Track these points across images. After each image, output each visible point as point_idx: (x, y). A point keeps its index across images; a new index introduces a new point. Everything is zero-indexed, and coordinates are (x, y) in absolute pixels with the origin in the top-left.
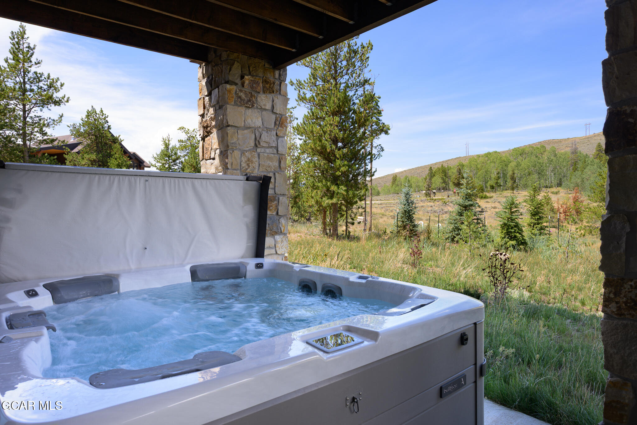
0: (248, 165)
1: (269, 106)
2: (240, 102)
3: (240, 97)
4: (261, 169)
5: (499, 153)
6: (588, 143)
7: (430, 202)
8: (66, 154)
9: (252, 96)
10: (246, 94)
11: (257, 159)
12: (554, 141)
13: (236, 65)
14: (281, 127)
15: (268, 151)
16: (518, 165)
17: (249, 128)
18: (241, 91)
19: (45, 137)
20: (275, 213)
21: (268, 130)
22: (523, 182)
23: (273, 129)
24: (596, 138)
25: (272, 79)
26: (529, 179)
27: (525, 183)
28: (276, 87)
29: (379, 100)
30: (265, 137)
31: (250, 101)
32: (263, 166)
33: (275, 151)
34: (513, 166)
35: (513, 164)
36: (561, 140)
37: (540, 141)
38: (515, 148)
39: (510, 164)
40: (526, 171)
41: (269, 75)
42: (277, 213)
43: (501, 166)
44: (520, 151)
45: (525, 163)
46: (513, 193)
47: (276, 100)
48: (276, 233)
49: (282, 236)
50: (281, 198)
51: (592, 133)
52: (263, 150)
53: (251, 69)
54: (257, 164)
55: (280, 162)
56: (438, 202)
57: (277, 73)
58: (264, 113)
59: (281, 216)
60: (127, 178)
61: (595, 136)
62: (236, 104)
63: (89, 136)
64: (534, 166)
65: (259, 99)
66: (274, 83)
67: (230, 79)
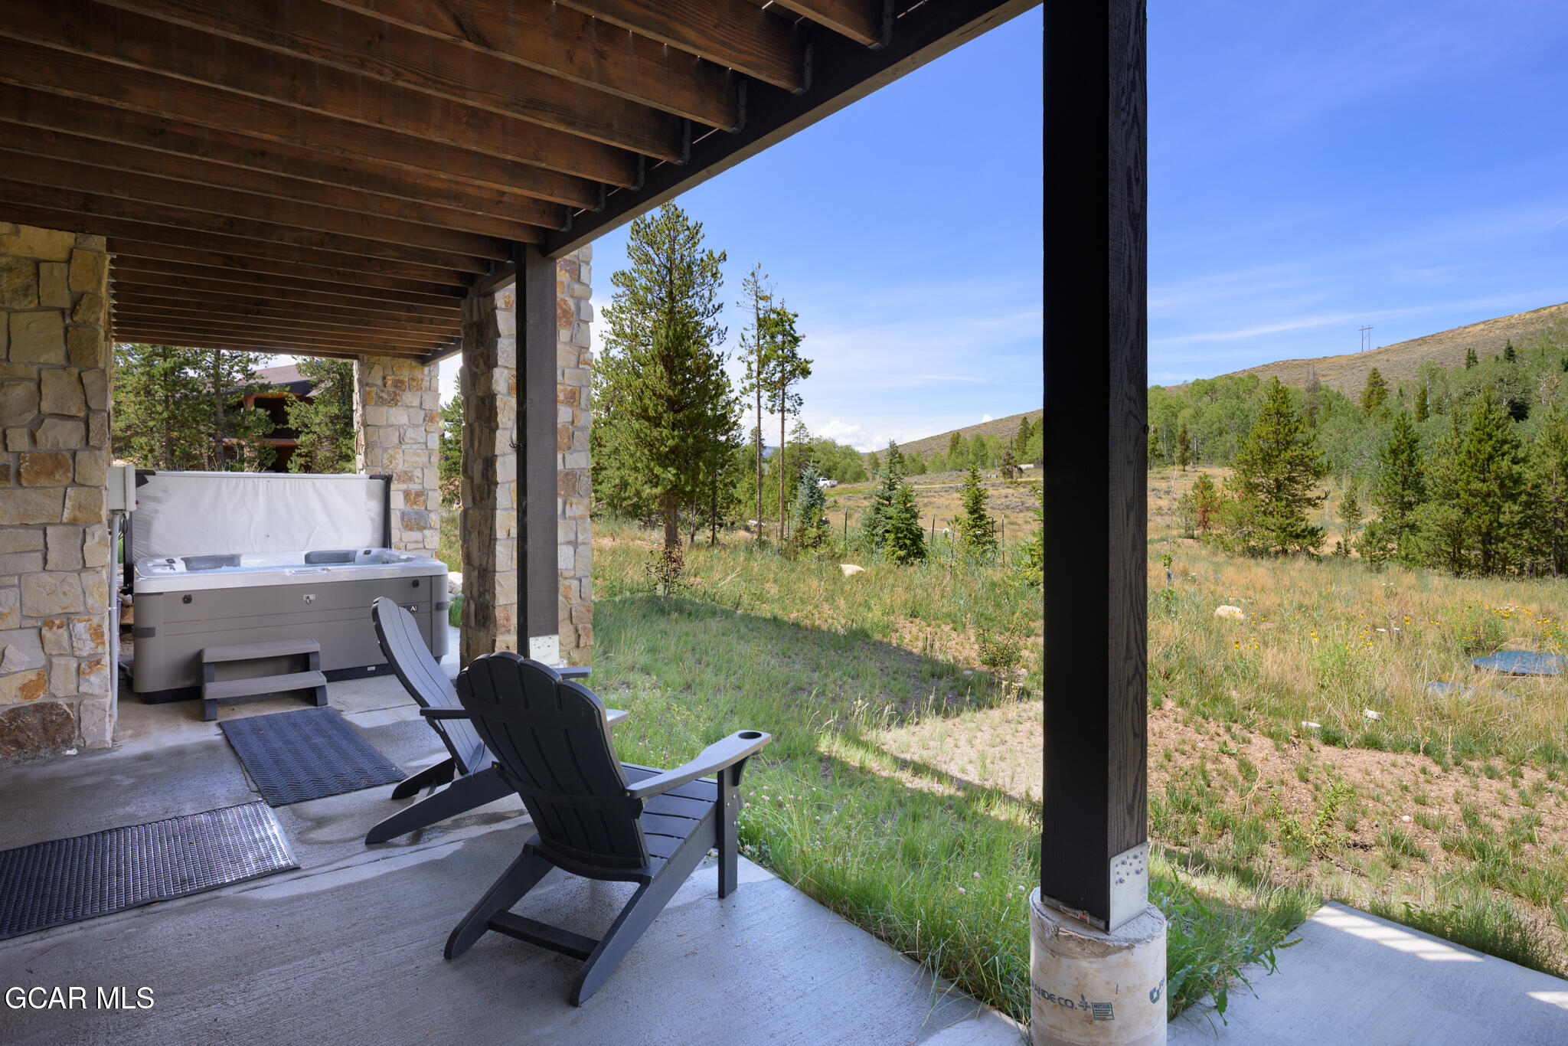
0: (391, 462)
1: (416, 403)
2: (382, 402)
3: (381, 397)
4: (406, 465)
5: (1164, 389)
6: (1361, 368)
7: (1008, 487)
8: (288, 406)
9: (396, 395)
10: (388, 393)
11: (402, 455)
12: (1295, 363)
13: (376, 367)
14: (432, 422)
15: (414, 447)
16: (1198, 414)
17: (393, 426)
18: (383, 391)
19: (252, 381)
20: (423, 508)
21: (415, 426)
22: (1206, 449)
23: (421, 425)
24: (1380, 357)
25: (420, 376)
26: (1218, 443)
27: (1212, 450)
28: (425, 384)
29: (795, 319)
30: (410, 434)
31: (393, 400)
32: (409, 462)
33: (424, 447)
34: (1187, 416)
35: (1186, 414)
36: (1310, 360)
37: (1266, 363)
38: (1197, 380)
39: (1182, 412)
40: (1214, 427)
41: (417, 372)
42: (426, 509)
43: (1163, 417)
44: (1206, 385)
45: (1213, 410)
46: (1184, 471)
47: (425, 396)
48: (425, 528)
49: (432, 531)
50: (430, 493)
51: (1374, 347)
52: (409, 446)
53: (395, 369)
54: (401, 460)
55: (430, 457)
56: (1025, 487)
57: (426, 370)
58: (410, 410)
59: (431, 511)
60: (251, 480)
61: (1380, 353)
62: (376, 404)
63: (329, 374)
64: (1232, 416)
65: (403, 397)
66: (422, 380)
67: (370, 381)
